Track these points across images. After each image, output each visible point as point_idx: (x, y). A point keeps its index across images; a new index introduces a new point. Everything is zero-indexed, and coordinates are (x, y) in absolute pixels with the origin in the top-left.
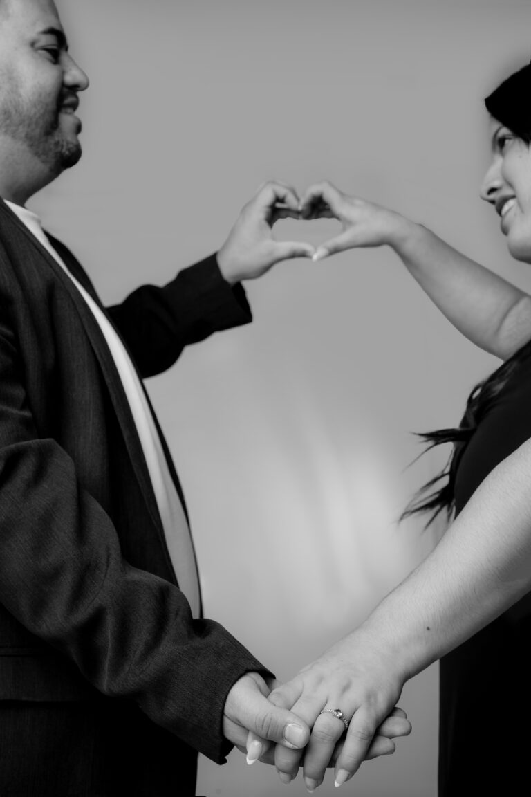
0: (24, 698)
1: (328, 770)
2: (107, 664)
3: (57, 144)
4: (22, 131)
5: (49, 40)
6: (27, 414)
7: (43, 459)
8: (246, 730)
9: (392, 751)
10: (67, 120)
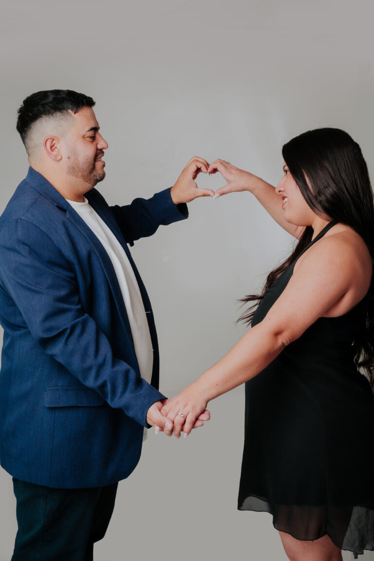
0: (80, 405)
1: (181, 432)
2: (109, 396)
3: (94, 176)
4: (80, 174)
5: (91, 133)
6: (79, 306)
7: (84, 324)
8: (154, 423)
9: (203, 425)
10: (99, 165)
